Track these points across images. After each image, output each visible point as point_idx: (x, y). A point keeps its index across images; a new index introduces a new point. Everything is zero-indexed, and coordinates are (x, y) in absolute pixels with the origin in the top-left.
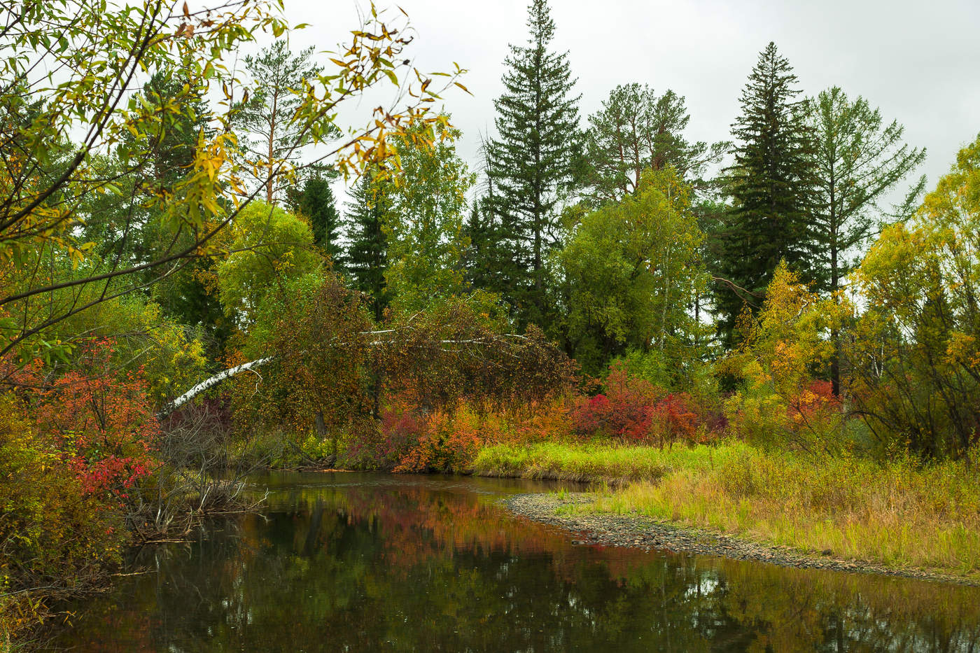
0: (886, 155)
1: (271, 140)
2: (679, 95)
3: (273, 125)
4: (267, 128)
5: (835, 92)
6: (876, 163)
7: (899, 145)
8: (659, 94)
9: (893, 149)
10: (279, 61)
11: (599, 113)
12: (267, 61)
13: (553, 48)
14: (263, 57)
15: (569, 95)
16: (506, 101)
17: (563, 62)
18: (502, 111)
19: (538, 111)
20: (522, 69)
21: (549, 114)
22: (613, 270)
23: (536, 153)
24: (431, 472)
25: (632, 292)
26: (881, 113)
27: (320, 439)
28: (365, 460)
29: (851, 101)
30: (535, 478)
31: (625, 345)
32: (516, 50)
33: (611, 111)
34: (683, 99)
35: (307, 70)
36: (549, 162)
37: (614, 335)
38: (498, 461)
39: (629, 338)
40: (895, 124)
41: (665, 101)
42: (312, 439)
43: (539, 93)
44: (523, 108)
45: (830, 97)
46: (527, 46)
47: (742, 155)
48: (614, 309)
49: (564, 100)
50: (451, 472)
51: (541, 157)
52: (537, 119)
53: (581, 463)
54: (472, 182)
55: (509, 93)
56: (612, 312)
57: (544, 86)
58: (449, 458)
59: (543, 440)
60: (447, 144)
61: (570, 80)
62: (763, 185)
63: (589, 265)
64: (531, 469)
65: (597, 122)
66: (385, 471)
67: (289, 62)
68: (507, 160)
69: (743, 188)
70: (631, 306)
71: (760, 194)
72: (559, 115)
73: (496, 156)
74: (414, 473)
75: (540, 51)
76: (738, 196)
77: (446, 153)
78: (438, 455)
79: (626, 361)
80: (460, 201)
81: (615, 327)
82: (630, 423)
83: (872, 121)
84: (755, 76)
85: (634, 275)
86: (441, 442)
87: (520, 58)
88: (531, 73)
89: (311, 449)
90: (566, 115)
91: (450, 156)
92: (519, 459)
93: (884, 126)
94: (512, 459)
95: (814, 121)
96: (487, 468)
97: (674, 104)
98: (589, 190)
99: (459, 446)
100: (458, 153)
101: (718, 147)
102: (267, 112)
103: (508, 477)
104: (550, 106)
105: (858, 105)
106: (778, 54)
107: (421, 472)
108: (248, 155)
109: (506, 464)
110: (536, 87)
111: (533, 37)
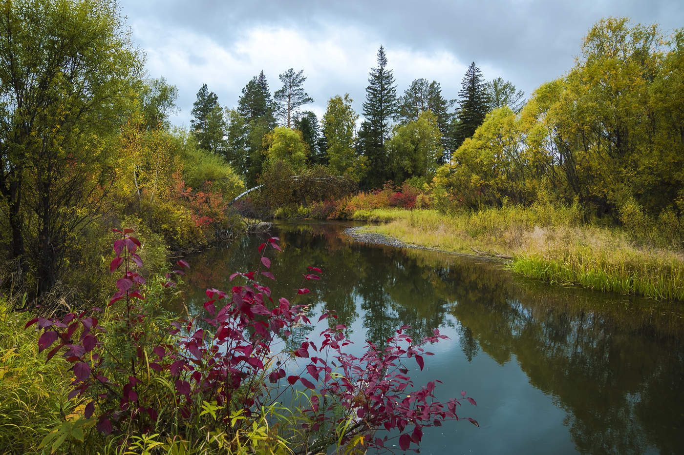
0: (517, 103)
1: (289, 104)
2: (438, 83)
3: (290, 98)
4: (288, 100)
5: (499, 79)
6: (514, 106)
7: (522, 99)
8: (430, 82)
9: (521, 100)
10: (291, 76)
11: (408, 90)
12: (286, 76)
13: (386, 68)
14: (285, 74)
15: (392, 85)
16: (370, 88)
17: (390, 73)
18: (368, 91)
19: (381, 91)
20: (375, 76)
21: (385, 92)
22: (407, 148)
23: (381, 106)
24: (340, 219)
25: (415, 156)
26: (516, 88)
27: (304, 208)
28: (319, 215)
29: (505, 82)
30: (372, 221)
31: (412, 174)
32: (373, 70)
33: (412, 89)
34: (439, 84)
35: (301, 79)
36: (385, 109)
37: (407, 171)
38: (360, 216)
39: (414, 172)
40: (521, 91)
41: (432, 85)
42: (301, 208)
43: (382, 85)
44: (375, 90)
45: (497, 82)
46: (378, 68)
47: (462, 104)
48: (408, 162)
49: (390, 87)
50: (347, 220)
51: (383, 108)
52: (381, 94)
53: (386, 216)
54: (357, 118)
55: (371, 85)
56: (406, 162)
57: (384, 82)
58: (346, 215)
59: (378, 208)
60: (348, 104)
61: (393, 80)
62: (469, 115)
63: (399, 146)
64: (371, 218)
65: (408, 93)
66: (324, 219)
67: (294, 76)
68: (371, 109)
69: (462, 116)
70: (413, 160)
71: (469, 118)
72: (389, 92)
73: (366, 108)
74: (334, 219)
75: (382, 69)
76: (461, 119)
77: (348, 107)
78: (343, 213)
79: (412, 180)
80: (354, 125)
81: (408, 168)
82: (409, 202)
83: (513, 90)
84: (467, 75)
85: (415, 150)
86: (344, 209)
87: (374, 72)
88: (378, 78)
89: (301, 211)
90: (391, 92)
91: (349, 108)
92: (368, 215)
93: (516, 92)
94: (365, 215)
95: (491, 91)
96: (357, 218)
97: (436, 86)
98: (405, 118)
99: (349, 210)
100: (352, 107)
101: (452, 102)
102: (287, 94)
103: (364, 221)
104: (385, 89)
105: (507, 85)
106: (475, 66)
107: (337, 219)
108: (281, 109)
109: (363, 216)
110: (381, 83)
111: (379, 65)
